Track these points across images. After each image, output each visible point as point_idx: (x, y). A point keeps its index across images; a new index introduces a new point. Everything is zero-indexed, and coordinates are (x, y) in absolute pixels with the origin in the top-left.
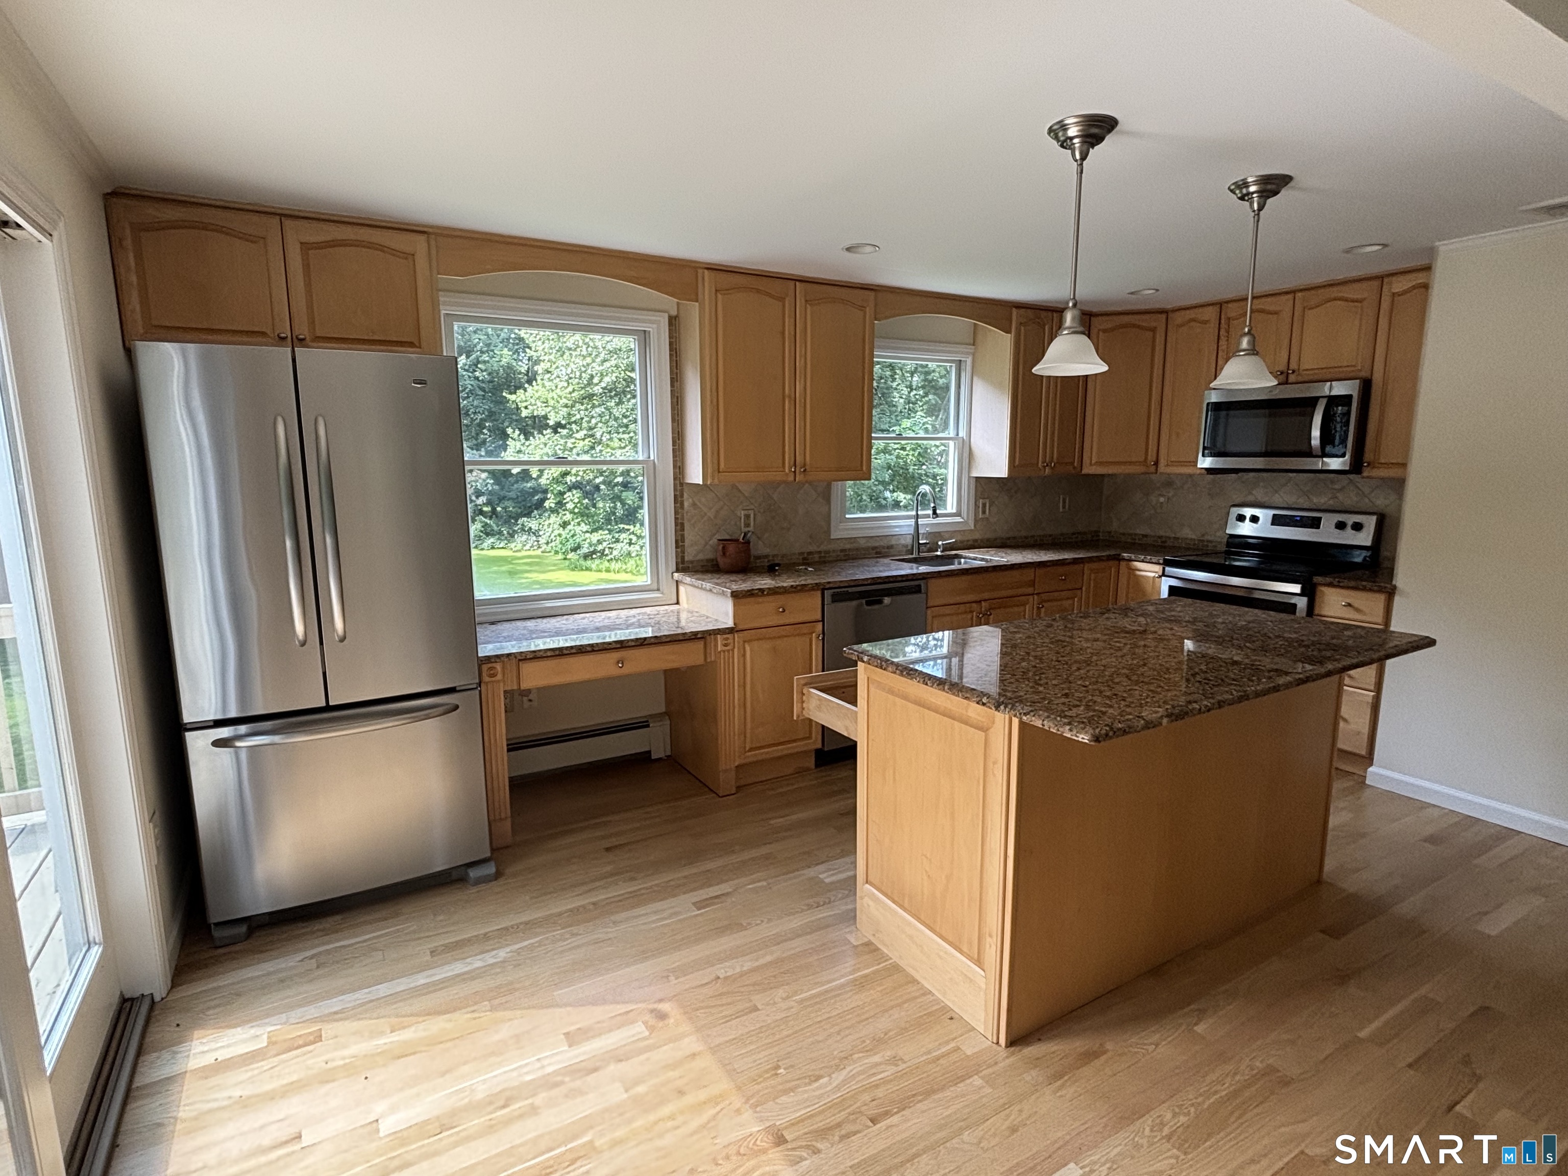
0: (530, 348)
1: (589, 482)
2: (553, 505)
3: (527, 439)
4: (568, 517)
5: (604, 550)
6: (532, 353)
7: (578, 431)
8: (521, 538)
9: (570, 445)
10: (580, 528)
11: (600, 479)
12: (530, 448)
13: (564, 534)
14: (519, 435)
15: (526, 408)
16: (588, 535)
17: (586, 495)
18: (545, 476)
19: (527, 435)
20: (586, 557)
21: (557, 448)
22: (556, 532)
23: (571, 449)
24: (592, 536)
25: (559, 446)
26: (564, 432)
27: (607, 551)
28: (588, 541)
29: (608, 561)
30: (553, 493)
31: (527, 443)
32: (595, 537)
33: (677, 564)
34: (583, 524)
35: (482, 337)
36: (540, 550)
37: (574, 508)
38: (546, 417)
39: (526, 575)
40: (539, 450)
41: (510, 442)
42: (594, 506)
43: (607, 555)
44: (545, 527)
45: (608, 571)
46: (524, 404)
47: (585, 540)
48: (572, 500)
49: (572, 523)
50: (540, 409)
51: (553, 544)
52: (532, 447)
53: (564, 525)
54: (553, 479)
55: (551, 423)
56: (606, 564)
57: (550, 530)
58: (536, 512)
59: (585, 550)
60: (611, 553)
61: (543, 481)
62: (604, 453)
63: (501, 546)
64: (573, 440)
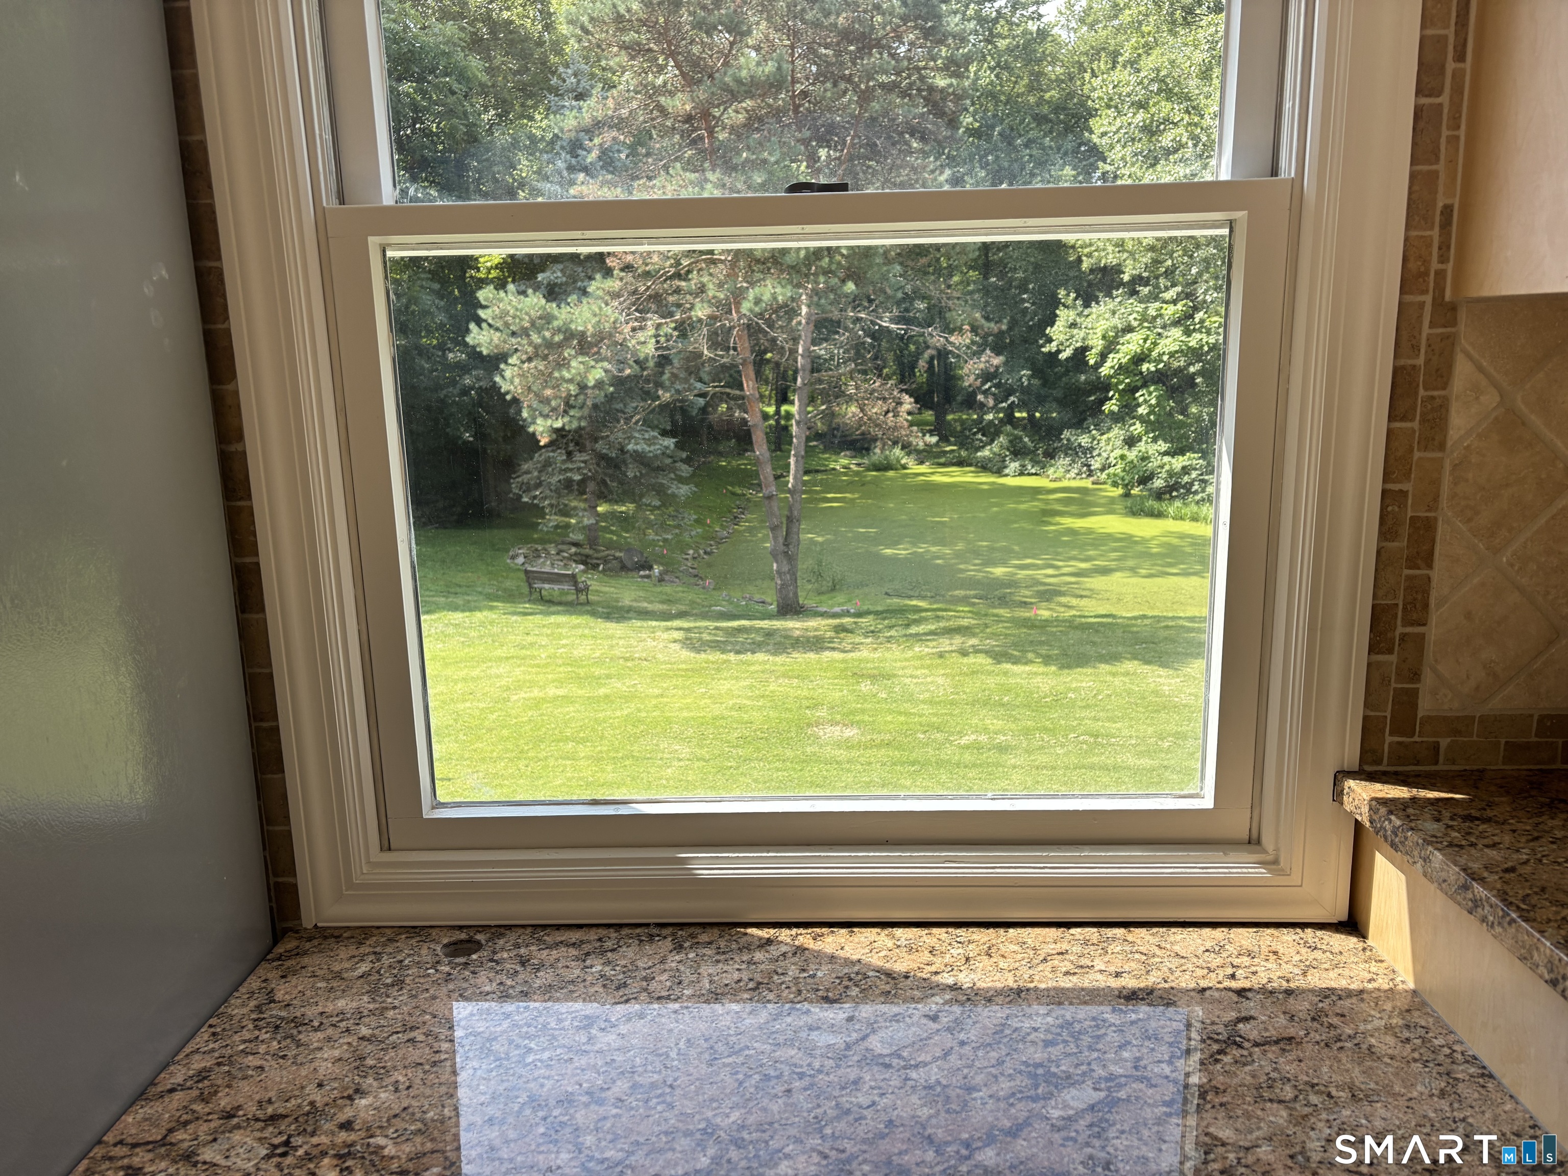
0: (1104, 161)
1: (1180, 370)
2: (1115, 408)
3: (1087, 305)
4: (1138, 428)
5: (1192, 484)
6: (1108, 168)
7: (1167, 289)
8: (1063, 461)
9: (1152, 312)
10: (1156, 447)
11: (1198, 366)
12: (1090, 319)
13: (1132, 455)
14: (1076, 299)
15: (1089, 255)
16: (1166, 459)
17: (1173, 392)
18: (1108, 364)
19: (1088, 299)
20: (1159, 495)
21: (1131, 318)
22: (1118, 453)
23: (1155, 318)
24: (1174, 461)
25: (1135, 315)
26: (1145, 290)
27: (1196, 487)
28: (1167, 467)
29: (1197, 503)
30: (1117, 390)
31: (1086, 312)
32: (1178, 463)
33: (1369, 728)
34: (1160, 442)
35: (1034, 152)
36: (1091, 479)
37: (1148, 414)
38: (1118, 270)
39: (1058, 519)
40: (1102, 322)
41: (1062, 313)
42: (1184, 411)
43: (1196, 493)
44: (1103, 444)
45: (1195, 519)
46: (1086, 251)
47: (1162, 467)
48: (1145, 401)
49: (1144, 438)
50: (1111, 256)
51: (1112, 470)
52: (1094, 316)
53: (1131, 442)
54: (1120, 367)
55: (1126, 278)
56: (1194, 508)
57: (1109, 448)
58: (1090, 420)
59: (1158, 483)
60: (1203, 491)
61: (1105, 370)
62: (1207, 324)
63: (1033, 471)
64: (1157, 305)
